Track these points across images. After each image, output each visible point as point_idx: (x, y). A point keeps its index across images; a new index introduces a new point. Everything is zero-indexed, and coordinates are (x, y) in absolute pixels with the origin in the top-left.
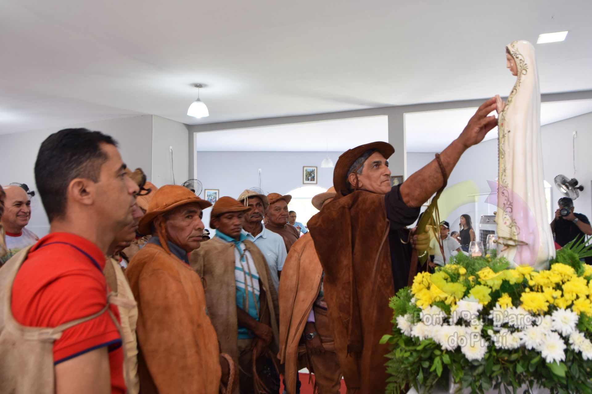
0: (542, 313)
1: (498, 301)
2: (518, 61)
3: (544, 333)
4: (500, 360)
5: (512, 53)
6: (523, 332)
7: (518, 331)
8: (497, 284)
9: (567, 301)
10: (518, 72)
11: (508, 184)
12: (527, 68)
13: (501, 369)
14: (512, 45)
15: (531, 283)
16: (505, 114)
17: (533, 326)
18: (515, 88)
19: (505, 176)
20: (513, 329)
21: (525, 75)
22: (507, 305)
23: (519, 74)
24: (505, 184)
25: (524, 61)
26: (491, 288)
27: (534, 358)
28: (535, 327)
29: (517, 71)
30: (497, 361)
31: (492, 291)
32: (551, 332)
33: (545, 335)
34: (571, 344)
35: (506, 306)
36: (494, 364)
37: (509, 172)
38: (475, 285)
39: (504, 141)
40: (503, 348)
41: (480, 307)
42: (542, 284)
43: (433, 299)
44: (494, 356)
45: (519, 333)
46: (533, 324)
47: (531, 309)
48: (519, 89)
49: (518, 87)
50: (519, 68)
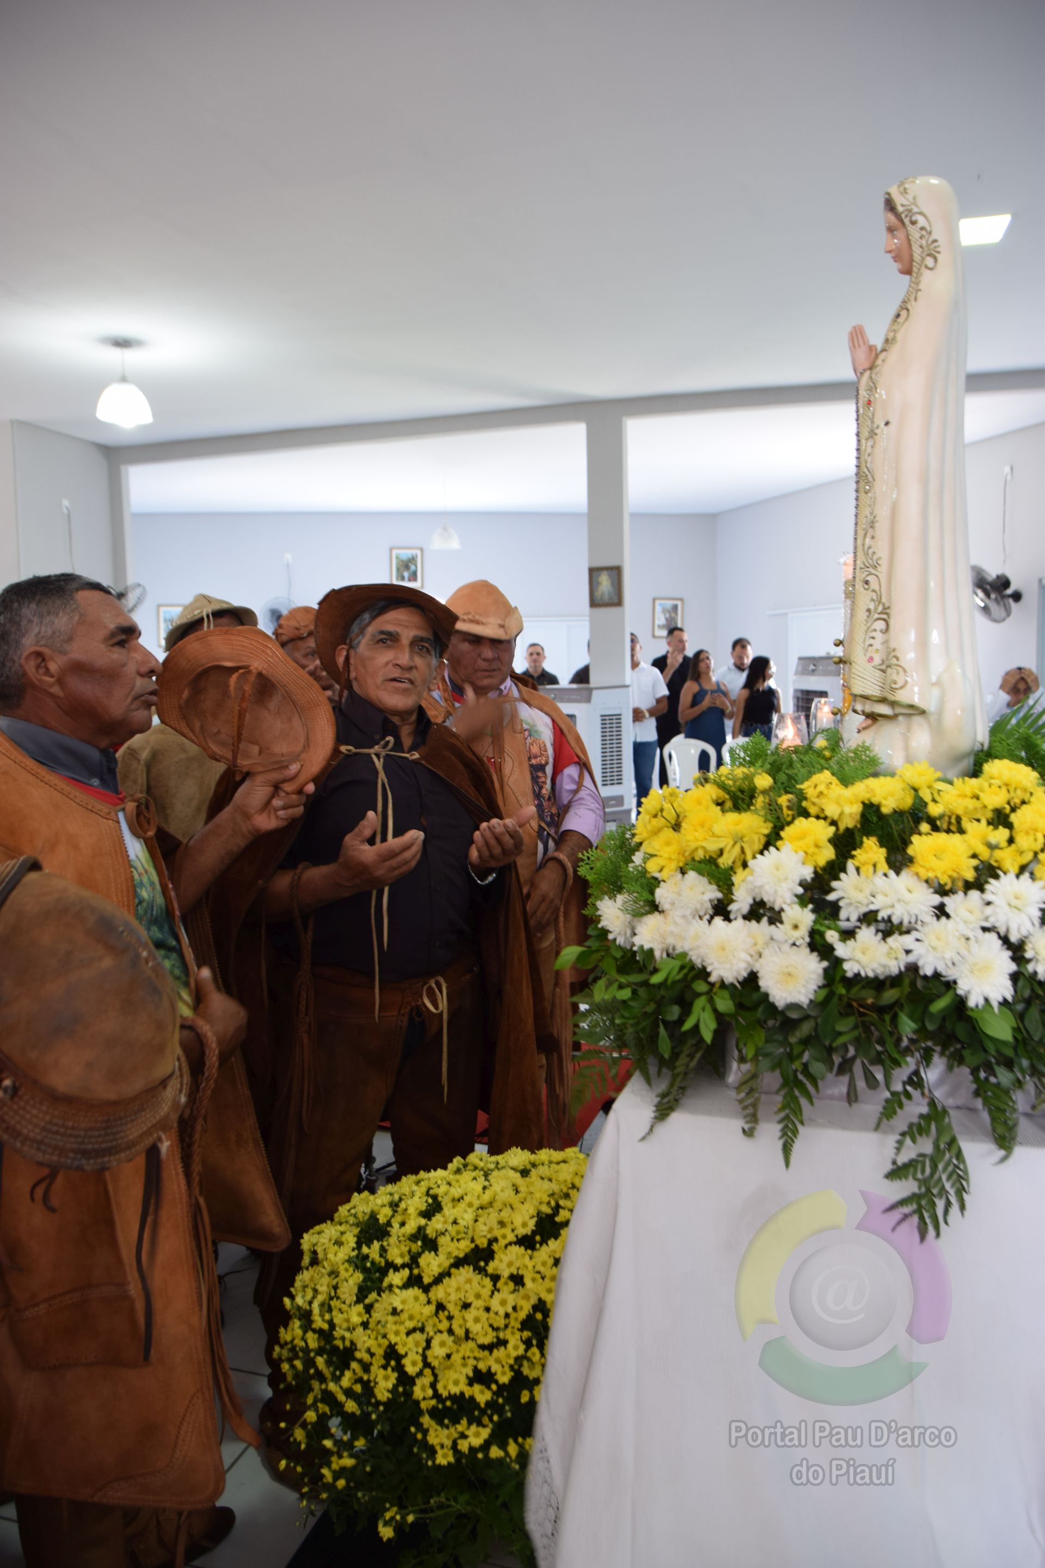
0: (960, 884)
1: (853, 857)
2: (914, 232)
3: (963, 935)
4: (855, 1004)
5: (900, 209)
6: (914, 934)
7: (901, 933)
8: (850, 813)
9: (1021, 853)
10: (914, 264)
11: (880, 558)
12: (939, 252)
13: (856, 1027)
14: (902, 189)
15: (934, 810)
16: (877, 373)
17: (938, 917)
18: (904, 306)
19: (873, 537)
20: (889, 929)
21: (931, 269)
22: (875, 866)
23: (915, 269)
24: (872, 560)
25: (930, 233)
26: (834, 823)
27: (939, 996)
28: (943, 919)
29: (912, 260)
30: (848, 1009)
31: (836, 834)
32: (980, 931)
33: (968, 939)
34: (1029, 961)
35: (871, 869)
36: (843, 1015)
37: (882, 528)
38: (794, 819)
39: (872, 447)
40: (863, 974)
41: (808, 874)
42: (960, 812)
43: (687, 854)
44: (840, 997)
45: (904, 936)
46: (939, 913)
47: (931, 875)
48: (916, 307)
49: (913, 302)
50: (917, 251)
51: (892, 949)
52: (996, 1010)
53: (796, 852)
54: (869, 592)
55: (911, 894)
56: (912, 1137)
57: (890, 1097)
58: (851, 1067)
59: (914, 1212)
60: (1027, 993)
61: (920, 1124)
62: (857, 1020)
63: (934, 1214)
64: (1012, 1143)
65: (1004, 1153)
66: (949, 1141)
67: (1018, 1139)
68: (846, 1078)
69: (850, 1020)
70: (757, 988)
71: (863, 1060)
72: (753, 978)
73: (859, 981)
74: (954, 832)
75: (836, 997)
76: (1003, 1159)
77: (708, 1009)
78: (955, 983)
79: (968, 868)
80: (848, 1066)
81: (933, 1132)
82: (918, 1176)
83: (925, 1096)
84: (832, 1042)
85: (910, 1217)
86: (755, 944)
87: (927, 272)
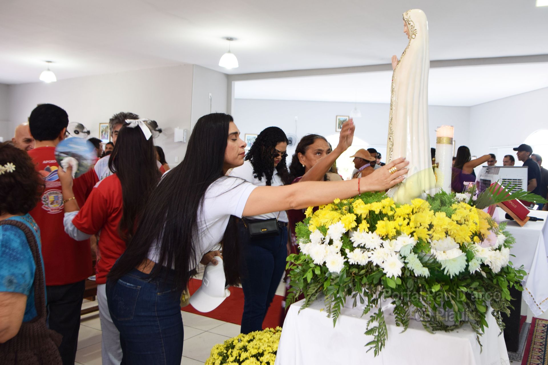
0: (389, 237)
1: (359, 226)
2: (410, 27)
3: (387, 254)
4: (352, 273)
5: (405, 20)
6: (372, 252)
8: (364, 213)
9: (411, 228)
10: (410, 36)
11: (393, 131)
12: (417, 33)
14: (406, 13)
15: (390, 213)
16: (395, 71)
17: (381, 247)
20: (365, 249)
21: (414, 39)
22: (365, 230)
23: (410, 38)
24: (391, 131)
25: (414, 27)
26: (357, 215)
34: (408, 263)
37: (394, 121)
38: (347, 214)
39: (393, 95)
43: (319, 224)
44: (347, 270)
45: (369, 252)
46: (381, 245)
47: (381, 233)
48: (408, 51)
49: (407, 49)
50: (411, 33)
51: (364, 256)
52: (396, 279)
53: (342, 224)
55: (373, 239)
56: (372, 321)
57: (366, 307)
58: (356, 296)
59: (374, 347)
60: (408, 274)
61: (375, 317)
62: (351, 278)
63: (378, 348)
64: (406, 327)
65: (404, 330)
66: (382, 322)
67: (409, 326)
68: (354, 299)
69: (349, 278)
70: (326, 266)
71: (360, 294)
72: (325, 263)
73: (353, 265)
74: (392, 221)
75: (345, 270)
76: (403, 332)
77: (311, 272)
78: (383, 269)
79: (391, 232)
80: (355, 295)
81: (379, 319)
82: (374, 334)
83: (377, 307)
84: (343, 285)
85: (372, 349)
86: (327, 252)
87: (412, 39)
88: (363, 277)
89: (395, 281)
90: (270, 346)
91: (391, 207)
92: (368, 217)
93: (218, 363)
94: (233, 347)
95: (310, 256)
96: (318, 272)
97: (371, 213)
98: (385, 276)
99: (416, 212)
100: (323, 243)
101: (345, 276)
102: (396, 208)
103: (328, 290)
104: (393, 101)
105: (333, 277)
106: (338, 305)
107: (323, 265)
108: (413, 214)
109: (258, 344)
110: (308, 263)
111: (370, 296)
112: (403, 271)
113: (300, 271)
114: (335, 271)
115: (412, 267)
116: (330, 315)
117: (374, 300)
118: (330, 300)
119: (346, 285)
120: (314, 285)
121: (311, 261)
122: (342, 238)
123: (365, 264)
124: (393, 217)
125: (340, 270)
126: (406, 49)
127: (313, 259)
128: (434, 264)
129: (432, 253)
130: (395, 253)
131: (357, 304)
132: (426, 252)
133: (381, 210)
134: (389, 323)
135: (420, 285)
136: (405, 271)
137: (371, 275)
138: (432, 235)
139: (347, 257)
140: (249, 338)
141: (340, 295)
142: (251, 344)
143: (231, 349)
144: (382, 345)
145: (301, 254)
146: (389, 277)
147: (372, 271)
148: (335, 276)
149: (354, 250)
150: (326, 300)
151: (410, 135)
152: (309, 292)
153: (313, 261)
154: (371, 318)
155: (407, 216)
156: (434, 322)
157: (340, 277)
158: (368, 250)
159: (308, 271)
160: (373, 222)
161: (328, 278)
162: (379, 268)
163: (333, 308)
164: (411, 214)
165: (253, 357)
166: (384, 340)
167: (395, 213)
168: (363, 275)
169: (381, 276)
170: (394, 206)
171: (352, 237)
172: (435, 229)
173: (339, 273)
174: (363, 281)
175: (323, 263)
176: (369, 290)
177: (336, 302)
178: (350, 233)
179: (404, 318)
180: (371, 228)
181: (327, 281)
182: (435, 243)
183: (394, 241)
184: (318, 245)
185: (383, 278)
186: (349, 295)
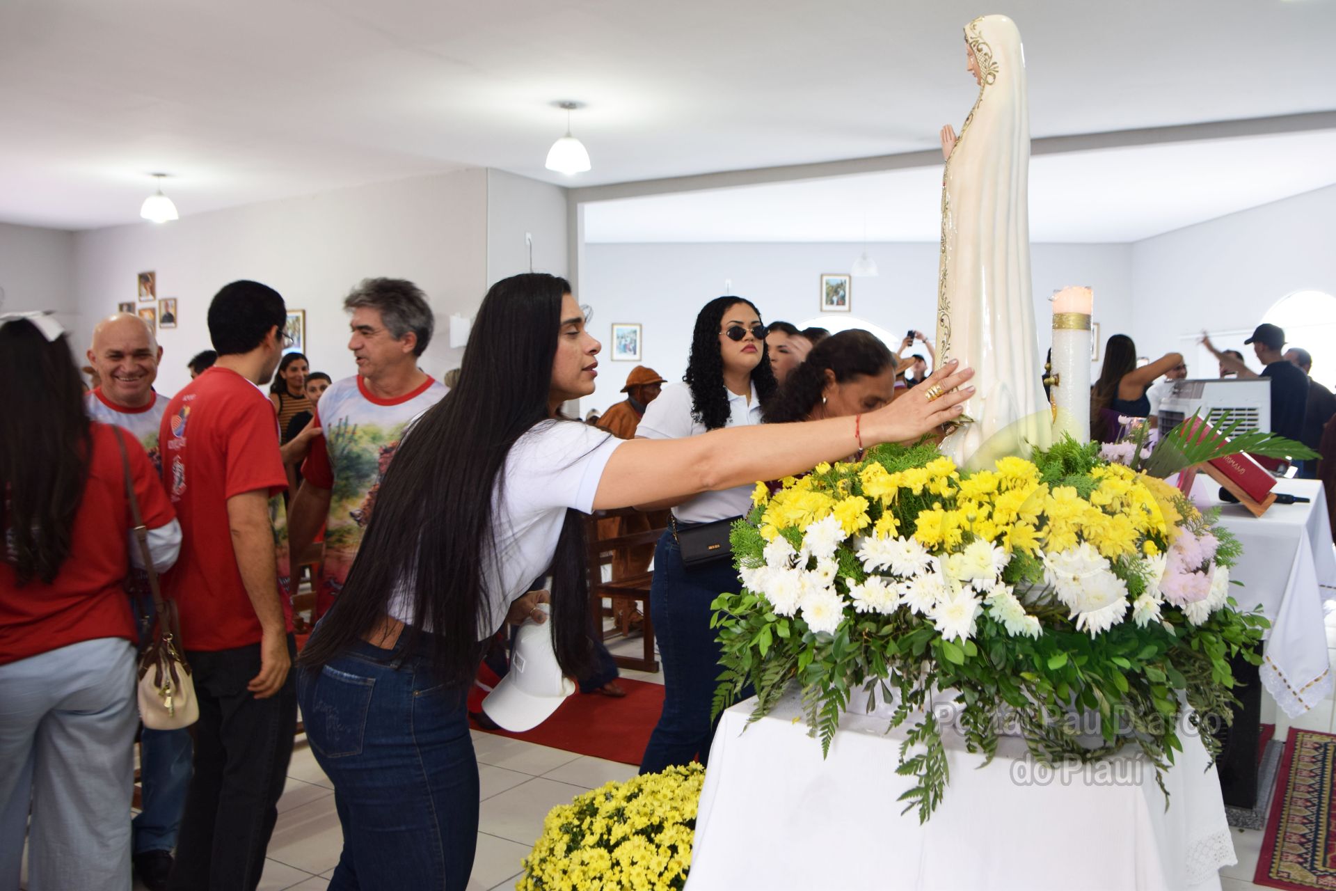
0: (947, 548)
1: (877, 525)
2: (980, 57)
5: (970, 41)
6: (907, 583)
7: (898, 582)
8: (887, 494)
9: (996, 526)
10: (982, 80)
12: (997, 71)
13: (858, 649)
14: (973, 25)
15: (946, 493)
17: (927, 572)
20: (890, 578)
21: (991, 84)
22: (889, 532)
23: (982, 83)
25: (991, 57)
28: (930, 573)
29: (980, 76)
32: (957, 584)
34: (990, 607)
35: (887, 535)
36: (853, 640)
38: (847, 497)
40: (867, 611)
41: (843, 537)
43: (784, 522)
44: (850, 627)
45: (900, 584)
46: (928, 568)
47: (927, 540)
48: (978, 113)
49: (976, 109)
50: (983, 70)
51: (889, 593)
52: (964, 643)
53: (836, 520)
54: (943, 328)
55: (910, 553)
56: (912, 742)
57: (898, 710)
58: (874, 685)
59: (920, 802)
60: (993, 633)
61: (918, 732)
62: (861, 645)
63: (928, 803)
64: (991, 754)
65: (985, 760)
66: (936, 744)
67: (997, 751)
68: (868, 693)
69: (856, 645)
70: (801, 618)
71: (883, 680)
72: (799, 611)
73: (864, 616)
74: (952, 510)
75: (847, 626)
76: (984, 765)
77: (769, 633)
78: (935, 622)
79: (951, 536)
80: (872, 684)
81: (927, 737)
82: (918, 772)
83: (923, 710)
84: (842, 660)
85: (916, 806)
86: (803, 586)
87: (987, 87)
88: (888, 642)
89: (961, 648)
90: (676, 809)
91: (949, 478)
92: (897, 504)
93: (561, 849)
94: (593, 811)
95: (766, 597)
96: (784, 632)
97: (904, 492)
98: (938, 638)
99: (1007, 489)
100: (794, 567)
101: (847, 639)
102: (961, 480)
103: (808, 674)
104: (947, 231)
105: (820, 643)
106: (833, 706)
107: (794, 616)
108: (1000, 494)
109: (648, 803)
110: (760, 612)
111: (906, 685)
112: (982, 626)
113: (744, 630)
114: (822, 630)
115: (1000, 616)
116: (815, 731)
117: (916, 694)
118: (814, 695)
119: (849, 661)
120: (776, 663)
121: (768, 607)
122: (836, 552)
123: (892, 612)
124: (955, 500)
125: (835, 626)
126: (974, 108)
127: (772, 605)
128: (1052, 608)
129: (1047, 582)
130: (960, 585)
131: (876, 704)
132: (1032, 580)
133: (927, 486)
134: (952, 748)
135: (1021, 657)
136: (985, 626)
137: (906, 636)
138: (1046, 541)
139: (851, 598)
140: (628, 791)
141: (837, 683)
142: (633, 806)
143: (588, 818)
144: (936, 796)
145: (745, 591)
146: (948, 640)
147: (908, 628)
148: (823, 641)
149: (866, 579)
150: (804, 697)
151: (988, 310)
152: (765, 680)
153: (773, 609)
154: (910, 736)
155: (986, 498)
156: (1056, 741)
157: (835, 642)
158: (899, 579)
159: (763, 631)
160: (909, 513)
161: (808, 646)
162: (925, 621)
163: (821, 714)
164: (996, 492)
165: (638, 835)
166: (941, 784)
167: (958, 492)
168: (887, 636)
169: (930, 638)
170: (955, 476)
171: (861, 551)
172: (1054, 525)
173: (832, 634)
174: (888, 650)
175: (794, 613)
176: (903, 672)
177: (828, 700)
178: (855, 542)
179: (986, 734)
180: (904, 527)
181: (806, 651)
182: (1053, 559)
183: (958, 556)
184: (784, 571)
185: (935, 643)
186: (857, 685)
